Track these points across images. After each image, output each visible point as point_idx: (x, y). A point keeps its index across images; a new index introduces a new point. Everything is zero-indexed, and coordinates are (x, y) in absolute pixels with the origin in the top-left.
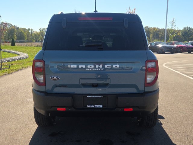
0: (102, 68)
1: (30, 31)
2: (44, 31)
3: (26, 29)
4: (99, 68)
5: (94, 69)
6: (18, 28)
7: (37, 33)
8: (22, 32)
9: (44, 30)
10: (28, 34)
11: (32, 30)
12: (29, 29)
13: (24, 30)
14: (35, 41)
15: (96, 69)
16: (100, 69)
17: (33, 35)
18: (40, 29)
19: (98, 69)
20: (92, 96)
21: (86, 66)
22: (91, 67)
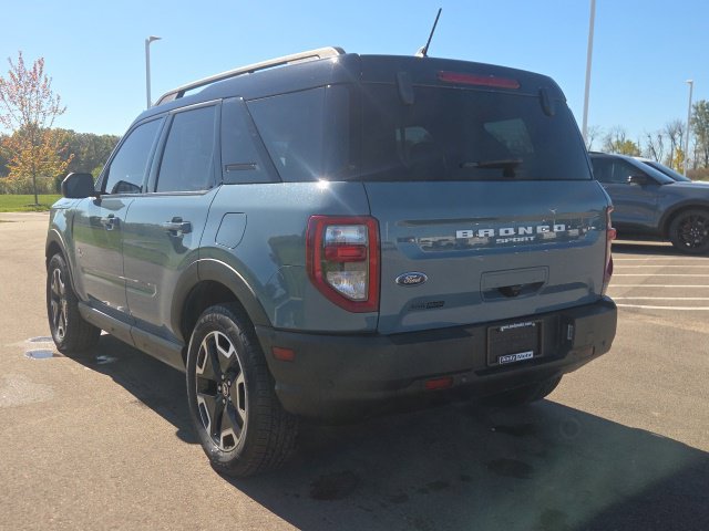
0: (531, 235)
4: (525, 234)
15: (519, 239)
16: (527, 239)
19: (522, 239)
20: (511, 326)
21: (497, 232)
22: (507, 232)
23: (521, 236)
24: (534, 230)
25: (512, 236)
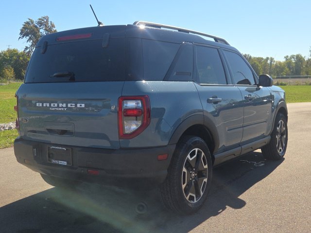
0: (65, 108)
1: (269, 62)
2: (292, 59)
3: (262, 59)
4: (62, 107)
5: (57, 109)
6: (250, 57)
7: (280, 63)
8: (255, 63)
9: (294, 58)
10: (265, 66)
11: (272, 59)
12: (268, 58)
13: (260, 60)
14: (276, 77)
15: (59, 109)
16: (63, 109)
17: (273, 66)
18: (286, 57)
19: (61, 109)
20: (56, 148)
21: (50, 105)
22: (54, 105)
23: (60, 108)
24: (67, 105)
25: (56, 107)
